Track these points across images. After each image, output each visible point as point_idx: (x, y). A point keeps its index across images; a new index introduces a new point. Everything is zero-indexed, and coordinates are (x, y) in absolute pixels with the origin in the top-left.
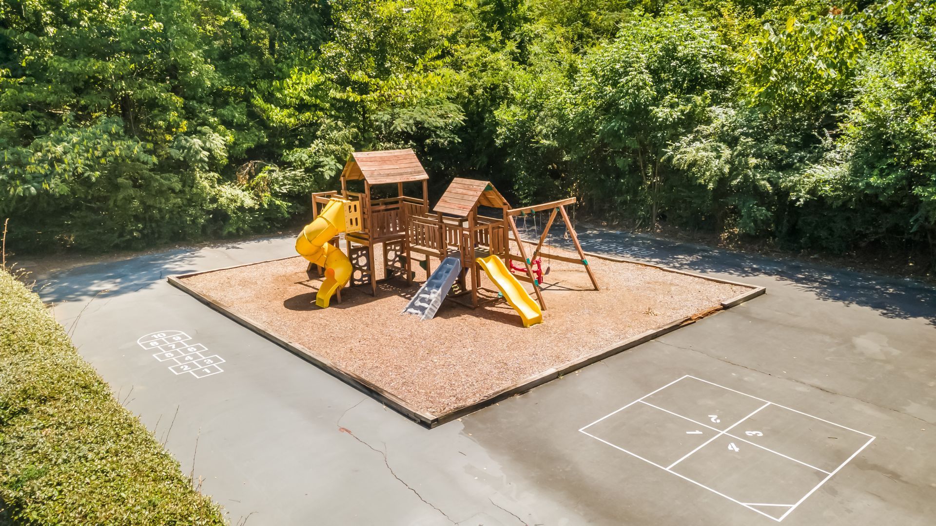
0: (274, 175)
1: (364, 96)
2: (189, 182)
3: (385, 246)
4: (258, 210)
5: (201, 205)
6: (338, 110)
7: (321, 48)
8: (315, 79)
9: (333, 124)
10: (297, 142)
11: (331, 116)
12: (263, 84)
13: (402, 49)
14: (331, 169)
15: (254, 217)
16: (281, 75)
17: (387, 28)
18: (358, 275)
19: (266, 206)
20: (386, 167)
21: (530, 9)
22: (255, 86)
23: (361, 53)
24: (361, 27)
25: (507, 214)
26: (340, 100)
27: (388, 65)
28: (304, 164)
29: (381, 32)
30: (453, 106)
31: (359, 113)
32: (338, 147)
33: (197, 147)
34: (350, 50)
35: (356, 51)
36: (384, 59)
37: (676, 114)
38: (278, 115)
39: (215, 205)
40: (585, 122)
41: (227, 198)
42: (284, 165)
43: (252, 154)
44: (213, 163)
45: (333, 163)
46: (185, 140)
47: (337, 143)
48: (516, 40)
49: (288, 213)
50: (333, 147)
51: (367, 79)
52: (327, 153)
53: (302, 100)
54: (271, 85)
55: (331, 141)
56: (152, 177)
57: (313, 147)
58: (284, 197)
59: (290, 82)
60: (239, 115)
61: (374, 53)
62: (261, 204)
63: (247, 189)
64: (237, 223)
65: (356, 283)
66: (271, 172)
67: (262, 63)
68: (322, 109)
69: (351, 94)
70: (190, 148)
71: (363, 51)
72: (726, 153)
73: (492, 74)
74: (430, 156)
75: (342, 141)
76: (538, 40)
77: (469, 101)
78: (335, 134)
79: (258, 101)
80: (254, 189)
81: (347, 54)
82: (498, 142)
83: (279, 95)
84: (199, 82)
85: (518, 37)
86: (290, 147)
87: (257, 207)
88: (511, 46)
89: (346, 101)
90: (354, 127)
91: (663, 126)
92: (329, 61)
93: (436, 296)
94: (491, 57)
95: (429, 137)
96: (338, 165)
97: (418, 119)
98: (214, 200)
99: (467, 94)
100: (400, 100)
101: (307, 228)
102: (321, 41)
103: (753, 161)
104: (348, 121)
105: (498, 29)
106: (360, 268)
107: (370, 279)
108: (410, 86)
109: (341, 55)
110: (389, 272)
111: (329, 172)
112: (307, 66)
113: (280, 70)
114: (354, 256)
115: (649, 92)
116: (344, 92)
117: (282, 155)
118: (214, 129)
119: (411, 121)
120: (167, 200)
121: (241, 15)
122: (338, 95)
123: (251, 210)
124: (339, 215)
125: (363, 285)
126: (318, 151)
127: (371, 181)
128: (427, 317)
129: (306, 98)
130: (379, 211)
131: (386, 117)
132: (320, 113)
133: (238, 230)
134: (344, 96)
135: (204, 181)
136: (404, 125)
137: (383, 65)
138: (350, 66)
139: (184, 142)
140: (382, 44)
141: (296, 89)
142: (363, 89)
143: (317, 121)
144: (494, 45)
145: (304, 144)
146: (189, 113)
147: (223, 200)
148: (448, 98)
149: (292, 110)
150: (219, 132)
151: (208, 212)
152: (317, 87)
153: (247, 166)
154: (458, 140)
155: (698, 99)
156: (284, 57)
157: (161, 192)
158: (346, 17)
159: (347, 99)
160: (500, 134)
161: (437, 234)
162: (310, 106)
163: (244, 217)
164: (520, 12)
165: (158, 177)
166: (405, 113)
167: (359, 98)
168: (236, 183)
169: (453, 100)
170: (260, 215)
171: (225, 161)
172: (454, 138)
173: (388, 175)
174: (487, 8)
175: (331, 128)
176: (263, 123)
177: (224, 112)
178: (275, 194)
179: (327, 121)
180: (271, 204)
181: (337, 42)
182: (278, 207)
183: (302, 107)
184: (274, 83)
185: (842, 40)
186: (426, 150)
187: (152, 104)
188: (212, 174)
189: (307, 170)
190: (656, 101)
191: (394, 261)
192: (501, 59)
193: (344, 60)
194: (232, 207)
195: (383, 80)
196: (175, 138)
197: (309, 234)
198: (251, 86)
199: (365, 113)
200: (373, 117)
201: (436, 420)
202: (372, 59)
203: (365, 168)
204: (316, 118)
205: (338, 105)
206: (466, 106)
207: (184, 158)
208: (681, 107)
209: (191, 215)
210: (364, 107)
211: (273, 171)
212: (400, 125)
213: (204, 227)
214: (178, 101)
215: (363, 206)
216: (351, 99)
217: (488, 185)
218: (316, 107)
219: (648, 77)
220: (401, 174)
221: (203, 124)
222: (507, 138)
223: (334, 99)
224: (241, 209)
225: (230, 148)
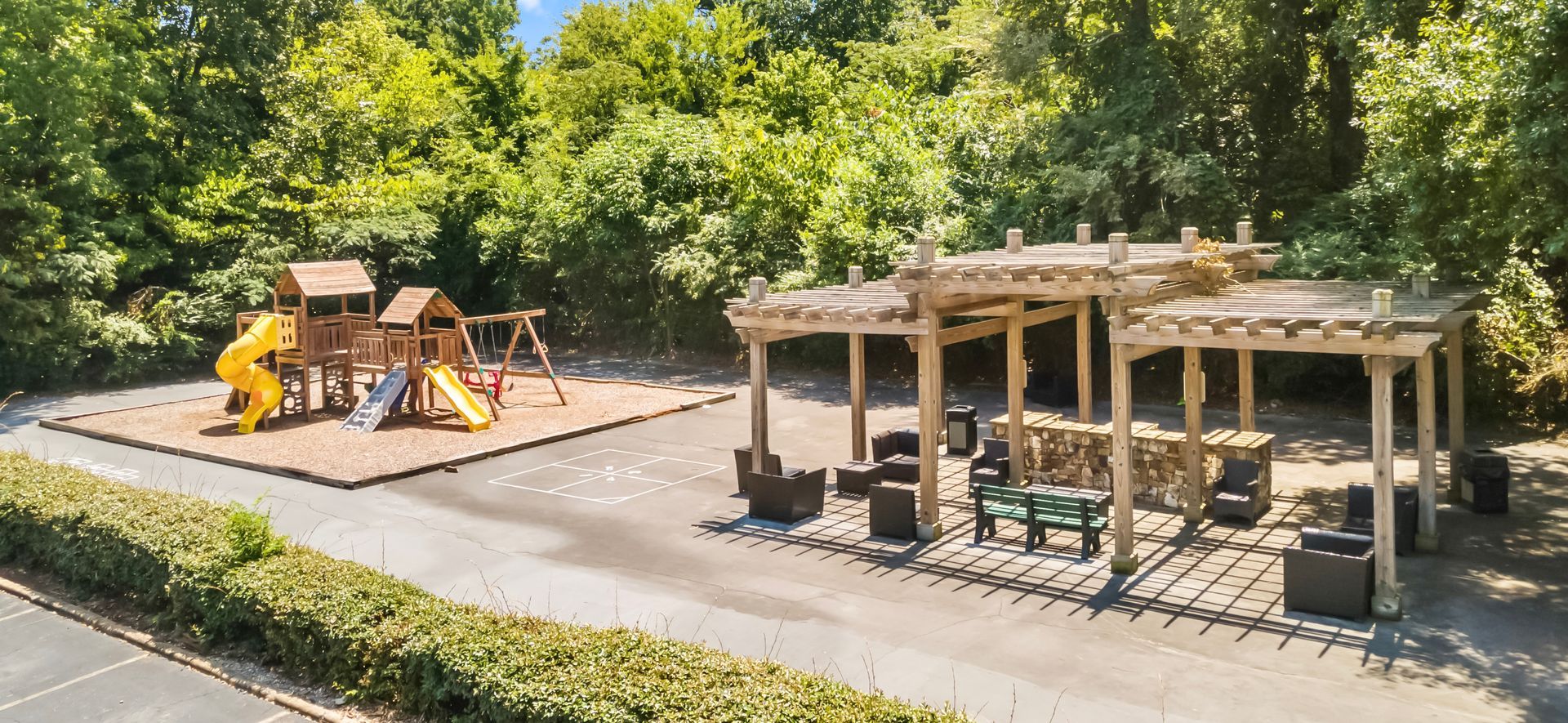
0: (180, 302)
1: (306, 205)
2: (62, 312)
3: (324, 369)
4: (156, 347)
5: (77, 342)
6: (271, 222)
7: (252, 148)
8: (238, 185)
9: (263, 239)
10: (211, 264)
11: (261, 230)
12: (166, 191)
13: (360, 147)
14: (259, 294)
15: (149, 357)
16: (193, 179)
17: (339, 123)
18: (289, 403)
19: (167, 342)
20: (326, 278)
21: (533, 99)
22: (156, 193)
23: (304, 152)
24: (305, 123)
25: (459, 323)
26: (275, 210)
27: (339, 167)
28: (222, 290)
29: (331, 129)
30: (424, 216)
31: (300, 226)
32: (268, 267)
33: (80, 265)
34: (290, 149)
35: (297, 151)
36: (335, 160)
37: (666, 223)
38: (187, 229)
39: (95, 342)
40: (578, 232)
41: (115, 332)
42: (194, 291)
43: (148, 278)
44: (97, 289)
45: (262, 286)
46: (63, 258)
47: (268, 262)
48: (513, 137)
49: (197, 352)
50: (261, 266)
51: (309, 185)
52: (254, 274)
53: (221, 210)
54: (179, 192)
55: (260, 260)
56: (15, 304)
57: (235, 268)
58: (194, 330)
59: (205, 189)
60: (132, 228)
61: (321, 153)
62: (160, 341)
63: (142, 320)
64: (123, 365)
65: (287, 412)
66: (175, 299)
67: (166, 165)
68: (248, 222)
69: (288, 203)
70: (67, 269)
71: (308, 150)
72: (711, 261)
73: (478, 179)
74: (396, 279)
75: (276, 259)
76: (544, 136)
77: (448, 211)
78: (265, 252)
79: (159, 210)
80: (152, 322)
81: (285, 154)
82: (483, 258)
83: (188, 204)
84: (82, 187)
85: (516, 134)
86: (201, 269)
87: (155, 343)
88: (508, 144)
89: (281, 212)
90: (291, 242)
91: (655, 236)
92: (260, 163)
93: (378, 411)
94: (478, 157)
95: (395, 255)
96: (269, 288)
97: (375, 231)
98: (95, 335)
99: (444, 202)
100: (351, 209)
101: (231, 347)
102: (251, 137)
103: (734, 269)
104: (283, 235)
105: (491, 125)
106: (293, 394)
107: (304, 408)
108: (368, 194)
109: (277, 156)
110: (328, 399)
111: (257, 297)
112: (229, 168)
113: (191, 174)
114: (286, 381)
115: (638, 201)
116: (280, 200)
117: (190, 280)
118: (102, 247)
119: (367, 234)
120: (32, 333)
121: (146, 109)
122: (272, 205)
123: (146, 348)
124: (270, 331)
125: (296, 414)
126: (242, 273)
127: (308, 293)
128: (366, 431)
129: (228, 207)
130: (318, 326)
131: (334, 230)
132: (248, 227)
133: (124, 374)
134: (280, 205)
135: (84, 311)
136: (355, 239)
137: (332, 167)
138: (289, 169)
139: (60, 261)
140: (332, 143)
141: (212, 197)
142: (307, 196)
143: (240, 236)
144: (487, 142)
145: (221, 266)
146: (67, 226)
147: (108, 335)
148: (419, 207)
149: (207, 223)
150: (106, 249)
151: (85, 351)
152: (243, 194)
153: (143, 292)
154: (431, 257)
155: (688, 208)
156: (195, 157)
157: (25, 324)
158: (285, 111)
159: (283, 209)
160: (486, 249)
161: (382, 346)
162: (232, 218)
163: (136, 357)
164: (520, 103)
165: (23, 304)
166: (357, 224)
167: (298, 208)
168: (126, 315)
169: (426, 209)
170: (158, 354)
171: (112, 287)
172: (425, 255)
173: (328, 287)
174: (479, 97)
175: (260, 245)
176: (165, 238)
177: (112, 225)
178: (181, 327)
179: (255, 236)
180: (174, 340)
181: (273, 139)
182: (184, 343)
183: (221, 218)
184: (182, 190)
185: (817, 151)
186: (390, 271)
187: (20, 213)
188: (93, 302)
189: (226, 297)
190: (648, 210)
191: (335, 388)
192: (492, 161)
193: (280, 162)
194: (121, 342)
195: (332, 186)
196: (47, 257)
197: (235, 352)
198: (151, 193)
199: (308, 225)
200: (316, 231)
201: (359, 483)
202: (318, 160)
203: (301, 280)
204: (239, 232)
205: (272, 216)
206: (444, 216)
207: (59, 280)
208: (671, 216)
209: (59, 355)
210: (306, 219)
211: (180, 298)
212: (351, 238)
213: (77, 370)
214: (55, 212)
215: (298, 321)
216: (288, 209)
217: (437, 292)
218: (241, 219)
219: (638, 184)
220: (344, 286)
221: (84, 240)
222: (494, 253)
223: (267, 209)
224: (133, 346)
225: (120, 269)
